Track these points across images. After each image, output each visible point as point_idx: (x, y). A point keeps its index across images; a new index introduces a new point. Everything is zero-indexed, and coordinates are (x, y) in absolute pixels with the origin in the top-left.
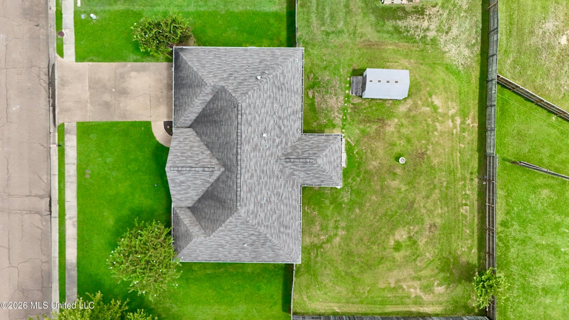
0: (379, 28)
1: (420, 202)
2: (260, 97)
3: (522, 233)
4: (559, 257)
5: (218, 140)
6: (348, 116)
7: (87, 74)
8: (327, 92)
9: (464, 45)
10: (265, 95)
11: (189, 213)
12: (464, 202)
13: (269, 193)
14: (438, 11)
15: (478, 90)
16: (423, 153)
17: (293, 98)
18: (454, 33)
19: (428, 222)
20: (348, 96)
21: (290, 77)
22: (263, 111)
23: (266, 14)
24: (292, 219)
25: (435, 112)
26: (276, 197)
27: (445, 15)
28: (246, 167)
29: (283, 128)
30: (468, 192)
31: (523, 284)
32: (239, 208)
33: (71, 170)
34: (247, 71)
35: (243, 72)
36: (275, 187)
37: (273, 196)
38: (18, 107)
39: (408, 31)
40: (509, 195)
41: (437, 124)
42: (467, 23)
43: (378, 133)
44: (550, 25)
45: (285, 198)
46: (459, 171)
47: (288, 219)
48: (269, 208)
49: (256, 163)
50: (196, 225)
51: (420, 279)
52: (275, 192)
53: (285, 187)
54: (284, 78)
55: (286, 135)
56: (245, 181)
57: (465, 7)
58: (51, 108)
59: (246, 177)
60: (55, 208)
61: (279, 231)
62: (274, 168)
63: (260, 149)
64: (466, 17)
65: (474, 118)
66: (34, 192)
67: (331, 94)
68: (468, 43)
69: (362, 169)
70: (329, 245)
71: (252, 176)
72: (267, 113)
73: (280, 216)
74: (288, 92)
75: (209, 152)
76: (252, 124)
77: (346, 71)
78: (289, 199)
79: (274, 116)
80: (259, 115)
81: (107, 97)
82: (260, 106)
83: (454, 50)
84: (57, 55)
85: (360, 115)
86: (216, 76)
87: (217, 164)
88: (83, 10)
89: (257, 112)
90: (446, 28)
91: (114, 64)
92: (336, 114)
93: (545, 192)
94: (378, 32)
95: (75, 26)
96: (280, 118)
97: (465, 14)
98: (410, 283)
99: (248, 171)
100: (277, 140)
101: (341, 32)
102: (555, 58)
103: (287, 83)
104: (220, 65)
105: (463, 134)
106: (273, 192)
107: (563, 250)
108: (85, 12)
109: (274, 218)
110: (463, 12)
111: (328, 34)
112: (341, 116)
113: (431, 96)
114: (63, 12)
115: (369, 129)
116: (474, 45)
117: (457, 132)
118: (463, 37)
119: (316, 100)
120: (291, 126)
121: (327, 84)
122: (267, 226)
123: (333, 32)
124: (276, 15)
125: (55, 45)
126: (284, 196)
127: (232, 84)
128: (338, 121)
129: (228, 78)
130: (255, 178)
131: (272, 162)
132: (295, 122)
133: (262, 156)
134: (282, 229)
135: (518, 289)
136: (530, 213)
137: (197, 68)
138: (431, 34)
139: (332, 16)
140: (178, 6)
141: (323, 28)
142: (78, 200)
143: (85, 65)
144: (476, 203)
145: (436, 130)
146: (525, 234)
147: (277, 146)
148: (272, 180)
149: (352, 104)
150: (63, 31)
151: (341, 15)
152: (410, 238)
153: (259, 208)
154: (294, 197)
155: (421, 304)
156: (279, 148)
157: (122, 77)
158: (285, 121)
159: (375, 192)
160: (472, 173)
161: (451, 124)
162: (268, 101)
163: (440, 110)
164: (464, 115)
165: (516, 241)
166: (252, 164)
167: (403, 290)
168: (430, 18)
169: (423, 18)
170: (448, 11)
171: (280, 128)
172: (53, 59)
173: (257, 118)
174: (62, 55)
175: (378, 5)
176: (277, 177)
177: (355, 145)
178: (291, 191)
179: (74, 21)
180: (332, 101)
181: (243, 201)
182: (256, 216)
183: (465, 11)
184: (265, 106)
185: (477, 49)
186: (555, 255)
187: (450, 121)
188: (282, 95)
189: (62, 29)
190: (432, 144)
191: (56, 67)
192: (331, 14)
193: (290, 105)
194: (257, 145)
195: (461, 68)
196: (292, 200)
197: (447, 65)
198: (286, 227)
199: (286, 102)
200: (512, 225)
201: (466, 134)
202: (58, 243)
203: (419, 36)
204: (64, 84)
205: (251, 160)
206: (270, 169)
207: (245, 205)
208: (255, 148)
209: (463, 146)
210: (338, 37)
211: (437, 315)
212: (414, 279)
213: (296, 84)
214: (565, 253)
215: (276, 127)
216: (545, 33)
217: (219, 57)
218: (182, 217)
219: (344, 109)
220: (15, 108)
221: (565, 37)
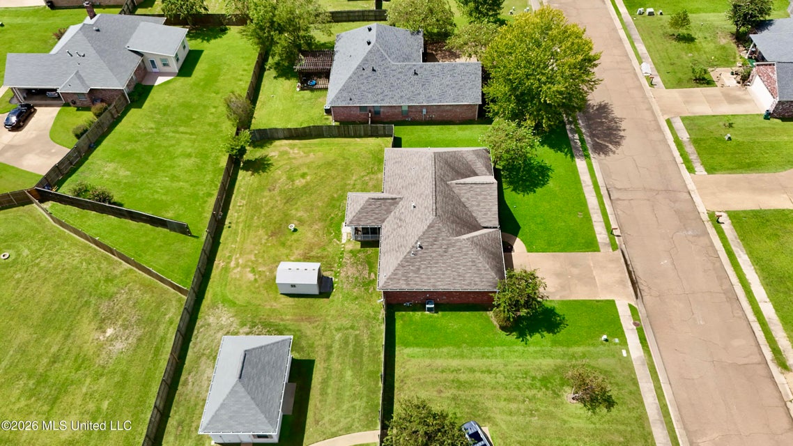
0: (298, 333)
1: (280, 205)
3: (197, 189)
4: (172, 174)
5: (454, 205)
6: (337, 260)
7: (599, 290)
8: (357, 278)
9: (212, 325)
11: (478, 172)
12: (241, 208)
15: (208, 289)
16: (272, 236)
17: (388, 247)
19: (276, 192)
20: (336, 277)
21: (391, 260)
22: (415, 223)
23: (418, 345)
24: (391, 170)
25: (253, 268)
28: (428, 180)
29: (398, 221)
30: (236, 214)
31: (206, 160)
33: (596, 218)
34: (431, 256)
35: (434, 255)
38: (662, 263)
39: (268, 331)
40: (200, 214)
41: (253, 259)
42: (204, 345)
43: (311, 249)
44: (119, 345)
45: (396, 178)
46: (240, 227)
47: (395, 168)
49: (420, 187)
50: (470, 161)
51: (289, 158)
55: (395, 218)
57: (204, 359)
58: (629, 263)
59: (428, 175)
60: (604, 192)
65: (217, 267)
66: (626, 202)
67: (352, 278)
68: (207, 328)
69: (328, 223)
70: (362, 174)
71: (423, 177)
73: (401, 166)
74: (393, 249)
75: (463, 200)
77: (336, 297)
78: (393, 179)
79: (405, 225)
80: (418, 218)
81: (575, 271)
82: (417, 225)
83: (224, 319)
84: (636, 306)
85: (326, 262)
86: (460, 249)
87: (453, 187)
88: (618, 346)
89: (420, 219)
91: (573, 298)
92: (348, 262)
94: (299, 331)
95: (623, 331)
96: (401, 227)
97: (205, 352)
98: (297, 156)
100: (402, 210)
101: (338, 330)
102: (124, 316)
103: (393, 255)
104: (458, 265)
105: (230, 254)
106: (406, 177)
108: (616, 344)
111: (352, 327)
112: (344, 260)
113: (255, 279)
114: (640, 345)
115: (319, 251)
116: (202, 326)
117: (236, 255)
118: (212, 332)
119: (368, 271)
120: (390, 226)
121: (356, 285)
123: (347, 329)
124: (407, 345)
125: (640, 315)
127: (443, 239)
128: (347, 256)
129: (448, 247)
130: (421, 177)
131: (407, 195)
133: (415, 194)
135: (211, 157)
136: (186, 202)
137: (479, 259)
138: (246, 329)
139: (346, 343)
140: (514, 352)
141: (358, 332)
142: (585, 197)
143: (604, 296)
144: (231, 207)
145: (255, 255)
146: (195, 188)
147: (403, 207)
148: (407, 183)
149: (332, 271)
150: (635, 327)
151: (336, 346)
152: (293, 181)
155: (291, 144)
156: (401, 207)
157: (563, 287)
158: (396, 227)
159: (318, 207)
160: (229, 227)
161: (240, 261)
162: (411, 232)
163: (249, 270)
164: (226, 269)
165: (203, 185)
166: (423, 184)
167: (303, 151)
171: (400, 220)
172: (639, 303)
173: (420, 216)
174: (630, 306)
175: (297, 354)
177: (332, 239)
179: (625, 336)
180: (351, 271)
183: (204, 355)
184: (413, 227)
185: (199, 323)
186: (175, 176)
187: (240, 263)
188: (398, 243)
189: (637, 329)
190: (261, 244)
191: (634, 297)
192: (348, 346)
193: (391, 241)
195: (220, 306)
197: (233, 307)
199: (395, 241)
200: (203, 194)
201: (228, 254)
202: (595, 170)
203: (258, 328)
204: (622, 282)
205: (424, 186)
206: (409, 189)
209: (233, 246)
210: (342, 325)
211: (279, 139)
212: (295, 158)
214: (166, 177)
216: (126, 339)
217: (460, 276)
218: (484, 168)
219: (341, 266)
220: (665, 262)
221: (107, 335)
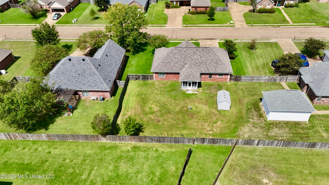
0: (248, 103)
1: (171, 116)
2: (213, 55)
3: (151, 157)
4: (135, 173)
6: (208, 95)
8: (217, 89)
9: (249, 135)
10: (213, 57)
12: (170, 134)
13: (178, 58)
14: (263, 122)
16: (193, 117)
17: (213, 68)
18: (254, 130)
19: (161, 119)
21: (221, 67)
22: (208, 56)
24: (168, 68)
26: (176, 61)
27: (262, 125)
28: (188, 49)
29: (202, 64)
30: (174, 136)
31: (123, 157)
32: (174, 47)
36: (180, 61)
37: (177, 60)
39: (250, 112)
41: (208, 123)
43: (202, 103)
44: (272, 174)
45: (176, 65)
47: (168, 66)
48: (173, 58)
49: (189, 53)
52: (179, 61)
53: (180, 65)
54: (220, 64)
55: (199, 66)
56: (183, 49)
57: (269, 134)
58: (203, 39)
59: (185, 49)
61: (164, 62)
62: (187, 60)
63: (194, 54)
64: (264, 135)
71: (185, 52)
72: (207, 58)
73: (169, 62)
74: (216, 66)
76: (203, 52)
78: (175, 67)
79: (206, 61)
80: (206, 54)
82: (209, 55)
83: (246, 130)
85: (209, 98)
89: (207, 54)
90: (255, 126)
92: (208, 91)
93: (173, 168)
96: (206, 63)
98: (133, 112)
99: (186, 50)
100: (197, 62)
102: (253, 176)
103: (219, 66)
105: (204, 135)
106: (179, 60)
107: (139, 175)
109: (169, 60)
110: (266, 133)
112: (208, 93)
113: (221, 121)
115: (203, 100)
117: (204, 132)
118: (254, 134)
119: (214, 86)
120: (203, 68)
122: (167, 58)
126: (177, 65)
128: (206, 92)
130: (184, 53)
131: (190, 60)
132: (204, 69)
133: (192, 55)
134: (165, 64)
135: (121, 154)
136: (162, 161)
138: (251, 120)
143: (217, 43)
145: (205, 123)
146: (150, 158)
147: (195, 62)
148: (183, 59)
149: (214, 96)
151: (251, 93)
153: (173, 54)
154: (176, 69)
156: (195, 63)
158: (204, 65)
161: (208, 129)
162: (211, 58)
163: (215, 125)
164: (214, 135)
165: (147, 155)
166: (189, 52)
168: (259, 119)
169: (258, 117)
170: (265, 126)
171: (202, 63)
172: (218, 39)
173: (205, 54)
176: (184, 62)
177: (196, 96)
178: (178, 68)
180: (214, 90)
181: (176, 48)
182: (171, 53)
183: (267, 134)
184: (210, 57)
186: (137, 171)
187: (210, 129)
188: (214, 64)
190: (198, 121)
191: (216, 40)
193: (211, 67)
194: (195, 53)
195: (237, 133)
196: (175, 68)
197: (238, 127)
198: (165, 65)
199: (211, 65)
200: (156, 153)
203: (249, 116)
204: (211, 41)
205: (190, 51)
206: (187, 59)
207: (175, 49)
208: (194, 53)
210: (241, 92)
213: (219, 70)
215: (202, 61)
219: (211, 94)
220: (202, 34)
221: (268, 182)
